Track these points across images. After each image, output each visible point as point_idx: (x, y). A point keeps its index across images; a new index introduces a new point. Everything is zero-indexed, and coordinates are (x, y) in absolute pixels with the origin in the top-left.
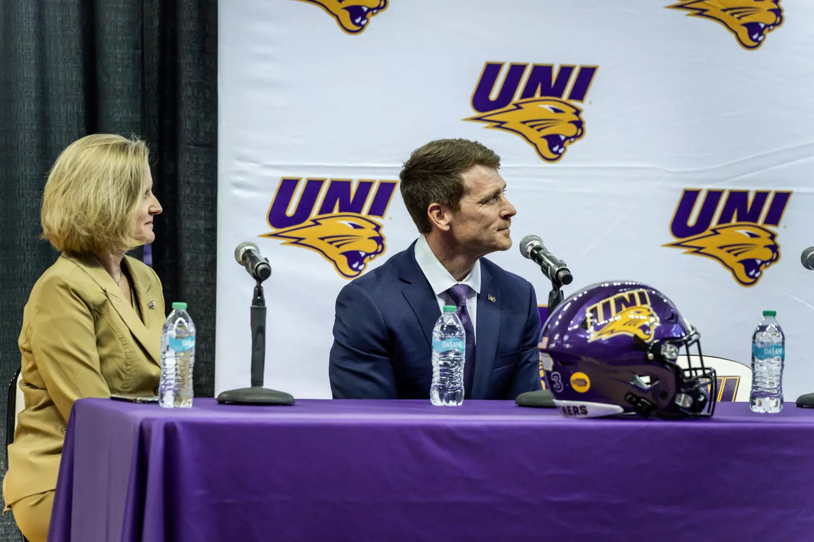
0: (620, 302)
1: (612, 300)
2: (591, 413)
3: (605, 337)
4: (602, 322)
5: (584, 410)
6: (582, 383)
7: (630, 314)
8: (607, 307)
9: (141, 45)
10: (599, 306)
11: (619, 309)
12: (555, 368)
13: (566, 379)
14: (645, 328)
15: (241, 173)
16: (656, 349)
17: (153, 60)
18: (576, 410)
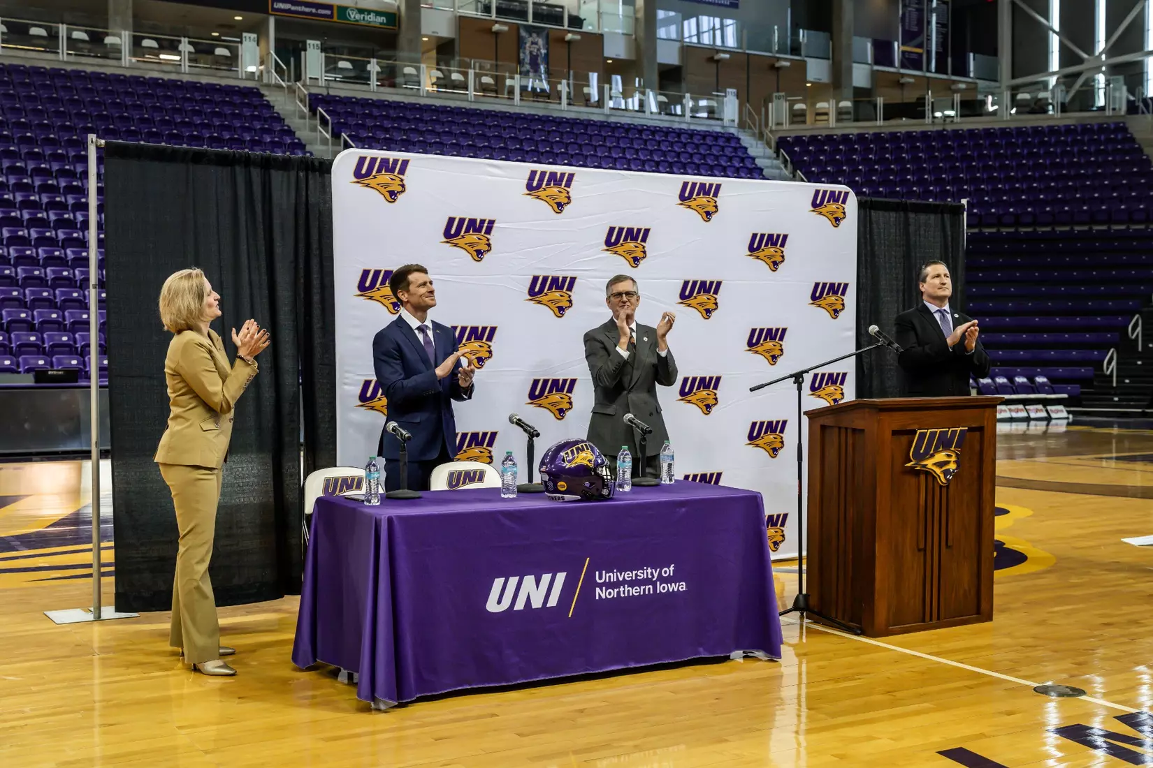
0: (578, 449)
1: (574, 448)
2: (566, 500)
3: (573, 466)
4: (571, 458)
5: (563, 498)
6: (563, 486)
7: (583, 455)
8: (572, 451)
9: (296, 320)
10: (569, 451)
11: (578, 453)
12: (549, 480)
13: (555, 485)
14: (590, 461)
15: (347, 378)
16: (595, 470)
17: (302, 326)
18: (559, 498)
